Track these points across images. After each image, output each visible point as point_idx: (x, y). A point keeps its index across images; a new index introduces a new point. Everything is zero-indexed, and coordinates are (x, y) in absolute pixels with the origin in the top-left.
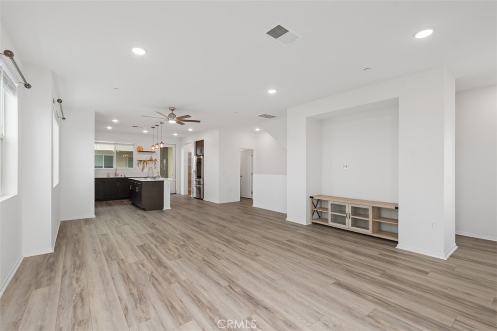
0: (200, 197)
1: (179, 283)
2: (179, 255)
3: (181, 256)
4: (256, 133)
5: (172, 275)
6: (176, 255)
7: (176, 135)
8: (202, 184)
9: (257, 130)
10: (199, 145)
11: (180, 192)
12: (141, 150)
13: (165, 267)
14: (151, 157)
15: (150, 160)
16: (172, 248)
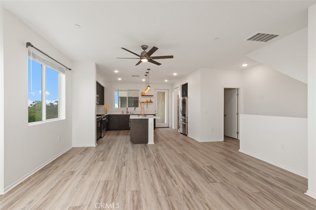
0: (185, 134)
4: (243, 70)
7: (166, 81)
8: (186, 122)
9: (245, 65)
10: (185, 88)
11: (172, 127)
12: (144, 94)
14: (151, 100)
15: (150, 102)
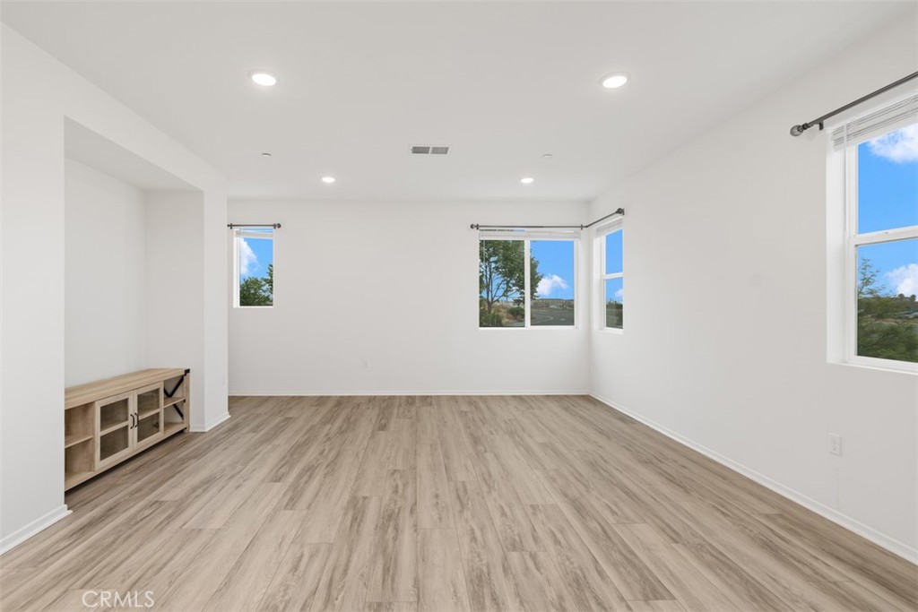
1: (545, 469)
2: (535, 514)
3: (530, 511)
5: (554, 480)
6: (541, 516)
13: (565, 495)
16: (549, 543)
